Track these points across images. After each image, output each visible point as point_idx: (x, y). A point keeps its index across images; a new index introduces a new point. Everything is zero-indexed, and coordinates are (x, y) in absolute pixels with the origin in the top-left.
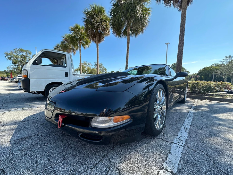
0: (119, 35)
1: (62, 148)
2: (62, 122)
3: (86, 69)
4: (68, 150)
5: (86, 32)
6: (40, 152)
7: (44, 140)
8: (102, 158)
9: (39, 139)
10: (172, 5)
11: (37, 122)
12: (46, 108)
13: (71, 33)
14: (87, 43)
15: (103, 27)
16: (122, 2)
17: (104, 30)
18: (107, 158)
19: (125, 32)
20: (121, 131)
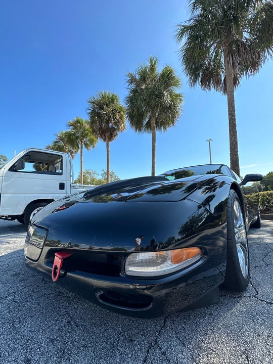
0: (140, 130)
1: (57, 328)
2: (61, 268)
3: (89, 180)
4: (69, 332)
5: (92, 127)
6: (8, 340)
7: (19, 309)
8: (148, 351)
9: (9, 307)
10: (212, 89)
11: (6, 272)
12: (28, 241)
13: (70, 130)
14: (92, 141)
15: (117, 119)
16: (143, 87)
17: (117, 123)
18: (158, 351)
19: (149, 125)
20: (179, 286)
